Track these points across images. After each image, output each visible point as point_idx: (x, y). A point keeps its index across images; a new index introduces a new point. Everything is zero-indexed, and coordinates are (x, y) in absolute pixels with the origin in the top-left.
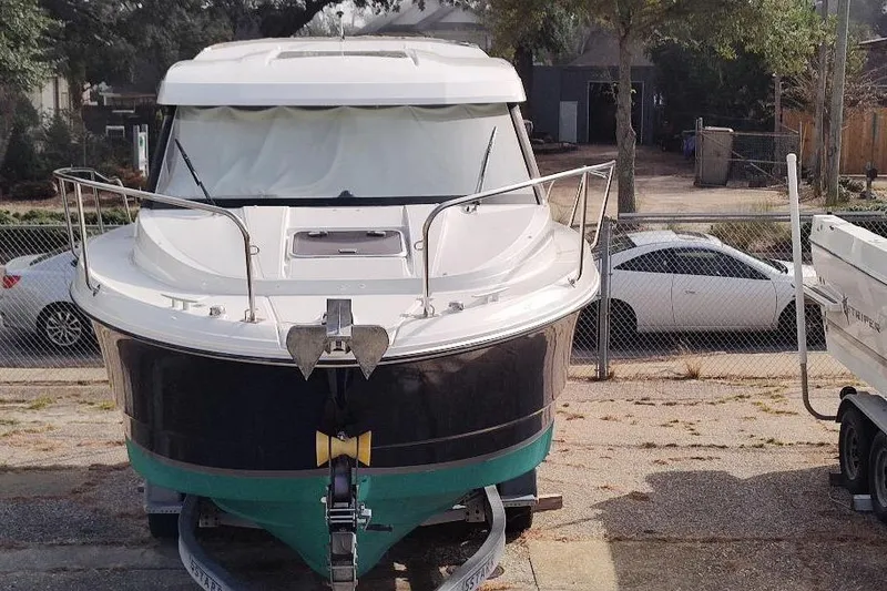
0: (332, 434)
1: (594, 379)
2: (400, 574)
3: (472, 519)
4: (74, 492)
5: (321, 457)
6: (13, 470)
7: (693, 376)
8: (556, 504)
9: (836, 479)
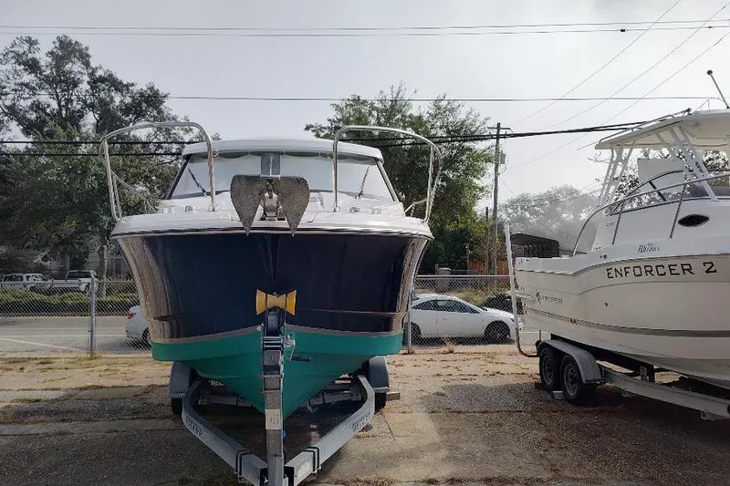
0: (268, 291)
1: (405, 354)
2: (313, 430)
3: (354, 399)
4: (136, 396)
5: (260, 308)
6: (106, 387)
7: (451, 352)
8: (397, 397)
9: (539, 386)
